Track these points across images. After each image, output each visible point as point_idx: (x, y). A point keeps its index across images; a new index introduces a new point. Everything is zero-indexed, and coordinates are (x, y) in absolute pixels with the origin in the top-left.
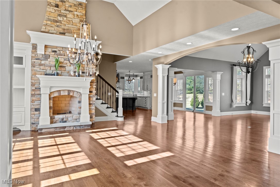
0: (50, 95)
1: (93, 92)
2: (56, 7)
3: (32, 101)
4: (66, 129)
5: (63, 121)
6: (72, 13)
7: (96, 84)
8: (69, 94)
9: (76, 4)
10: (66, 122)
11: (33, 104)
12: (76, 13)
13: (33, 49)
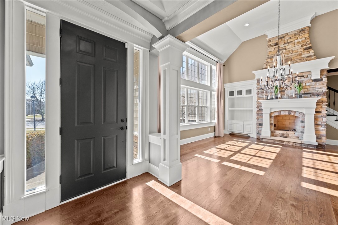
0: (270, 115)
1: (323, 112)
2: (275, 45)
3: (258, 118)
4: (284, 143)
5: (283, 136)
6: (292, 43)
7: (327, 104)
8: (289, 114)
9: (297, 32)
10: (287, 137)
11: (258, 120)
12: (296, 41)
13: (257, 83)
